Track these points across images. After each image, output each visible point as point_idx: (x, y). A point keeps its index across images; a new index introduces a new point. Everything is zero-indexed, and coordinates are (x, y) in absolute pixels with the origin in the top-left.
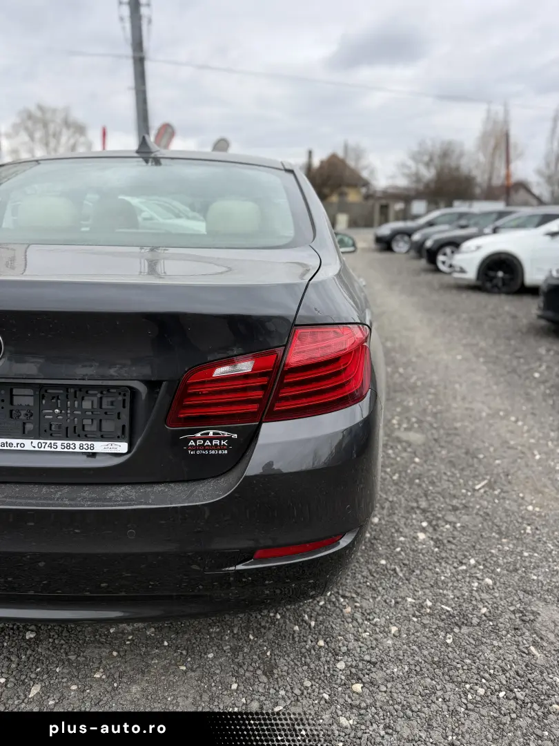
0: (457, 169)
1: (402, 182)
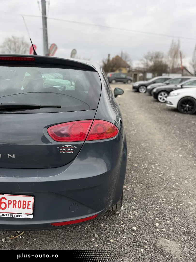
0: (161, 62)
1: (142, 66)
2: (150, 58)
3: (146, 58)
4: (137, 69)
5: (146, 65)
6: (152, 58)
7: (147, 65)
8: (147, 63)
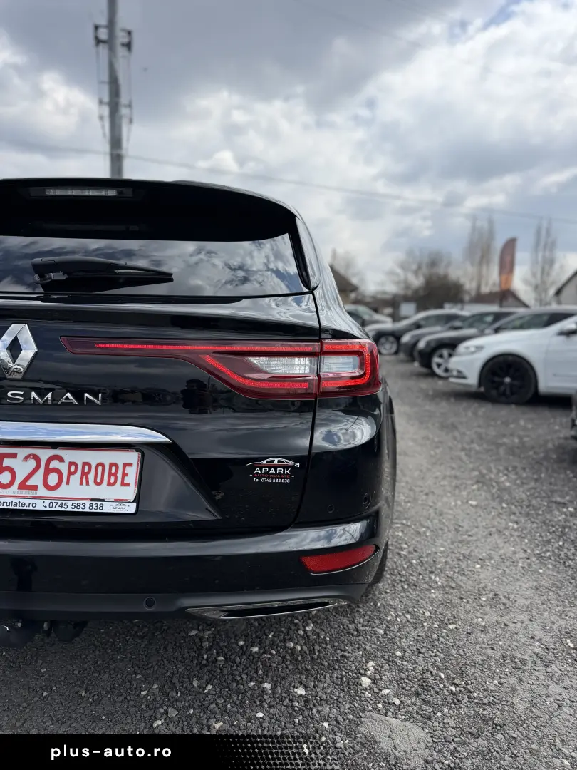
0: (446, 276)
1: (391, 289)
2: (414, 267)
3: (403, 266)
4: (379, 296)
5: (402, 285)
6: (419, 267)
7: (407, 287)
8: (406, 282)
